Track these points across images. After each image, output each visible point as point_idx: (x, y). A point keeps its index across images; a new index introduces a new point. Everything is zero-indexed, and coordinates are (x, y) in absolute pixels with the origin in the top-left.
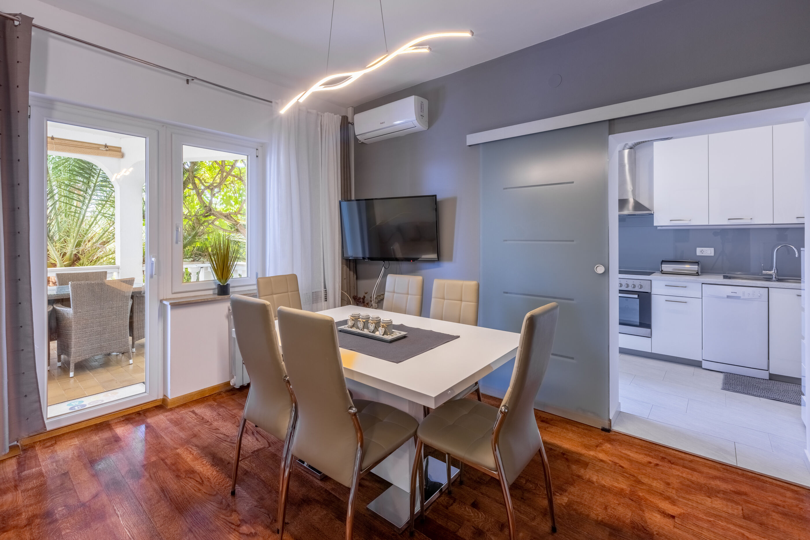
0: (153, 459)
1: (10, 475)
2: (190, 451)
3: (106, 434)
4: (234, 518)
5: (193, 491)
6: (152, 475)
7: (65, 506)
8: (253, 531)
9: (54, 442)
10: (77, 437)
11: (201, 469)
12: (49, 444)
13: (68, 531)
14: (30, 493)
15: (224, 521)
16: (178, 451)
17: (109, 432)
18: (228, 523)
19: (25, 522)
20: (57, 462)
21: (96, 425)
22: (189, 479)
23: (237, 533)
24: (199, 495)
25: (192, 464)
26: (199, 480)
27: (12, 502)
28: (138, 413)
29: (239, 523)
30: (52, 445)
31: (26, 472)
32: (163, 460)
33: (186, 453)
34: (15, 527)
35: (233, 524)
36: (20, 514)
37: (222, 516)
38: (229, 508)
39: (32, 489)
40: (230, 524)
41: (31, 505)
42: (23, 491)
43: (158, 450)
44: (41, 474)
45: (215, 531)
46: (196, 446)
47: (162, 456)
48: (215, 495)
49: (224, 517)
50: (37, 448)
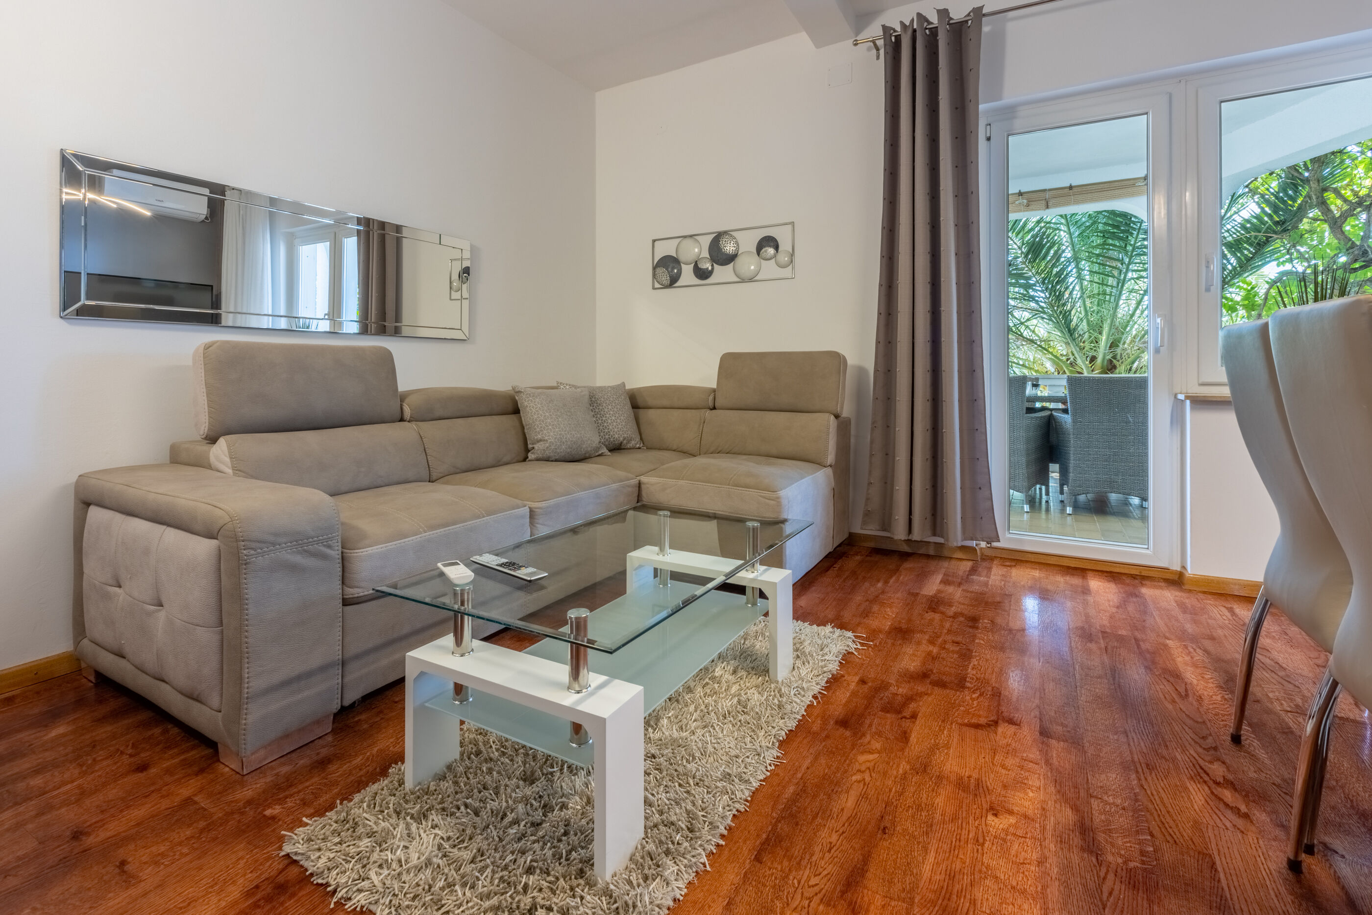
0: (1123, 632)
1: (961, 573)
2: (1190, 652)
3: (1076, 581)
4: (1218, 770)
5: (1162, 697)
6: (1109, 647)
7: (992, 621)
8: (1243, 808)
9: (1014, 564)
10: (1040, 570)
11: (1195, 682)
12: (1008, 564)
13: (982, 642)
14: (969, 595)
15: (1193, 760)
16: (1170, 643)
17: (1081, 580)
18: (1198, 767)
19: (951, 613)
20: (1005, 581)
21: (1069, 568)
22: (1163, 680)
23: (1206, 788)
24: (1170, 707)
25: (1181, 667)
26: (1182, 690)
27: (950, 594)
28: (1133, 577)
29: (1222, 780)
30: (1010, 566)
31: (975, 577)
32: (1136, 640)
33: (1180, 650)
34: (943, 613)
35: (1208, 774)
36: (952, 606)
37: (1192, 752)
38: (1212, 752)
39: (972, 592)
40: (1200, 771)
41: (963, 604)
42: (963, 590)
43: (1136, 627)
44: (986, 584)
45: (1166, 760)
46: (1206, 651)
47: (1138, 635)
48: (1197, 722)
49: (1195, 755)
50: (995, 562)
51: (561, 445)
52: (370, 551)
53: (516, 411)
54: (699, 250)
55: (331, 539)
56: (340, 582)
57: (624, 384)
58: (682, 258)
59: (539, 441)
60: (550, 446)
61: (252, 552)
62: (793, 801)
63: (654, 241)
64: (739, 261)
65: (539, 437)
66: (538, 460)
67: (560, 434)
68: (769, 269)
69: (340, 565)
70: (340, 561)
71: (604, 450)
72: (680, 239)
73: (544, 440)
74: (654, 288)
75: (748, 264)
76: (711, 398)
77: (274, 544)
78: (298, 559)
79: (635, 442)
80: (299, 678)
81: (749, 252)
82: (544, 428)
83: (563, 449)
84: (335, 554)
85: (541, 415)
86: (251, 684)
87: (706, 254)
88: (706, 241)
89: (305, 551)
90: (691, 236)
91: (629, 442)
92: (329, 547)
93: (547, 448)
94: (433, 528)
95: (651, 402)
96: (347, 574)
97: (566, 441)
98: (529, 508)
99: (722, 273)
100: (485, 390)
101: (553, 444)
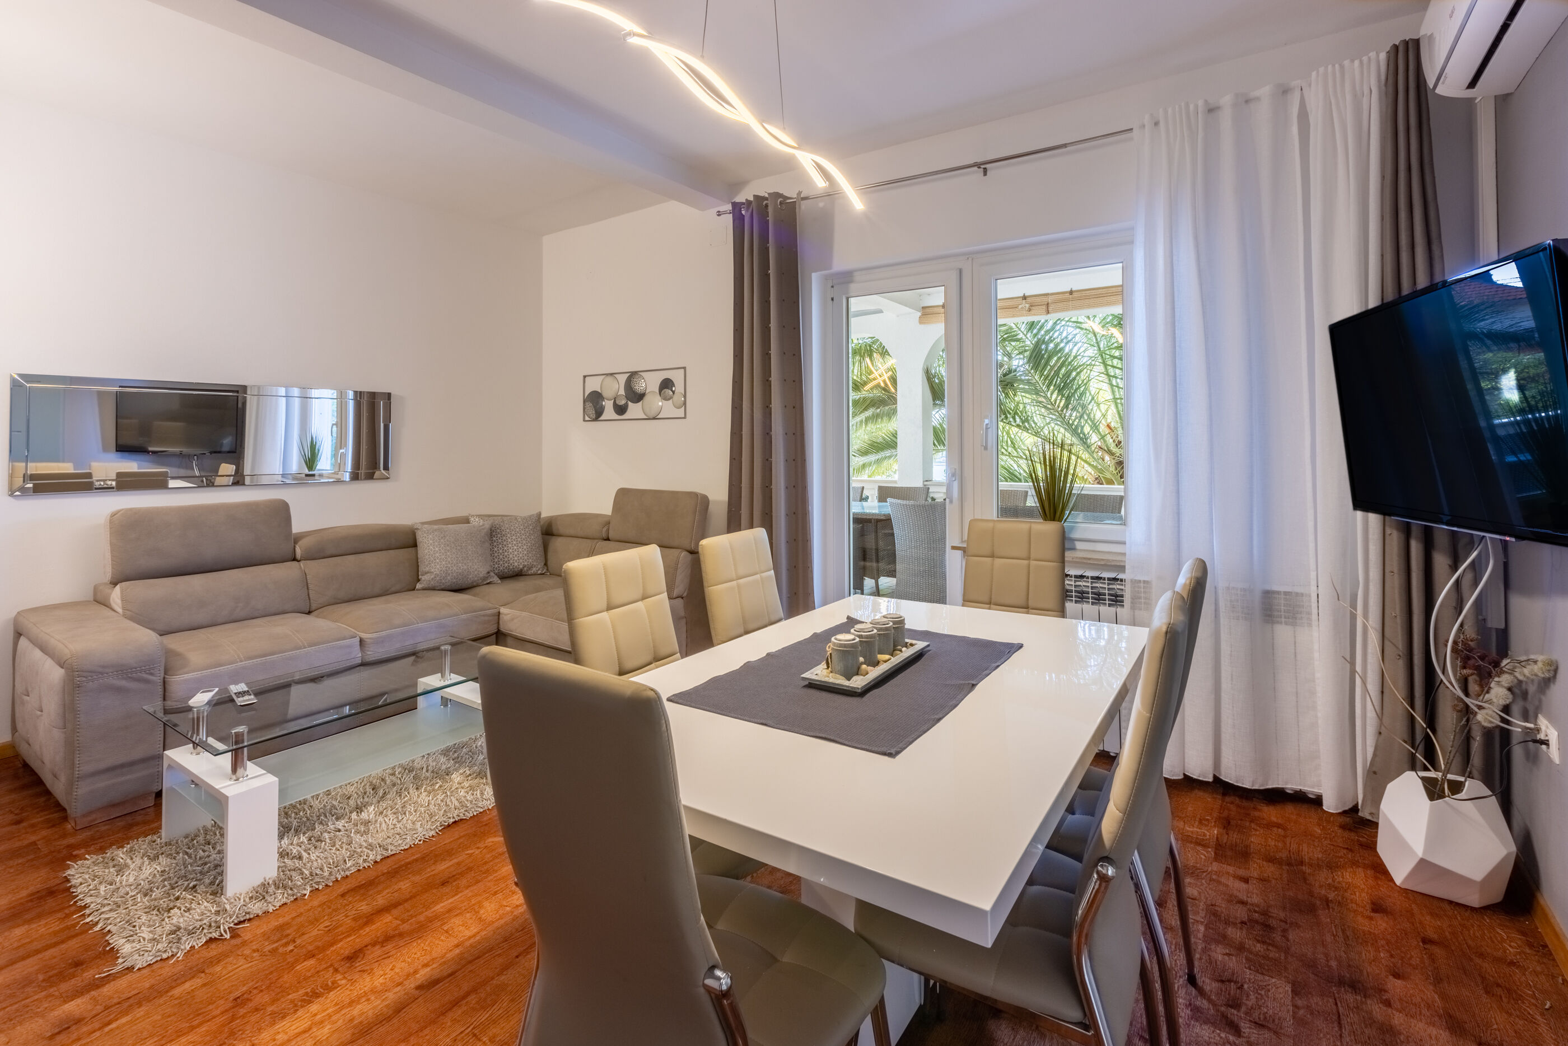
51: (446, 576)
52: (186, 676)
53: (415, 545)
54: (616, 388)
55: (153, 669)
56: (162, 699)
57: (539, 514)
58: (605, 394)
59: (426, 573)
60: (435, 577)
61: (84, 679)
63: (585, 377)
64: (646, 399)
65: (427, 569)
66: (424, 589)
68: (668, 408)
69: (162, 687)
70: (162, 684)
71: (496, 579)
72: (604, 376)
73: (431, 572)
74: (584, 420)
75: (654, 402)
76: (605, 529)
77: (102, 673)
78: (123, 683)
79: (539, 567)
80: (122, 766)
81: (653, 392)
82: (432, 562)
83: (449, 581)
84: (158, 679)
85: (431, 550)
86: (81, 769)
87: (622, 392)
88: (623, 379)
89: (130, 678)
90: (612, 374)
91: (530, 568)
92: (152, 674)
93: (432, 579)
94: (250, 658)
95: (562, 530)
96: (167, 694)
97: (452, 573)
98: (360, 638)
99: (634, 410)
100: (388, 526)
101: (438, 575)
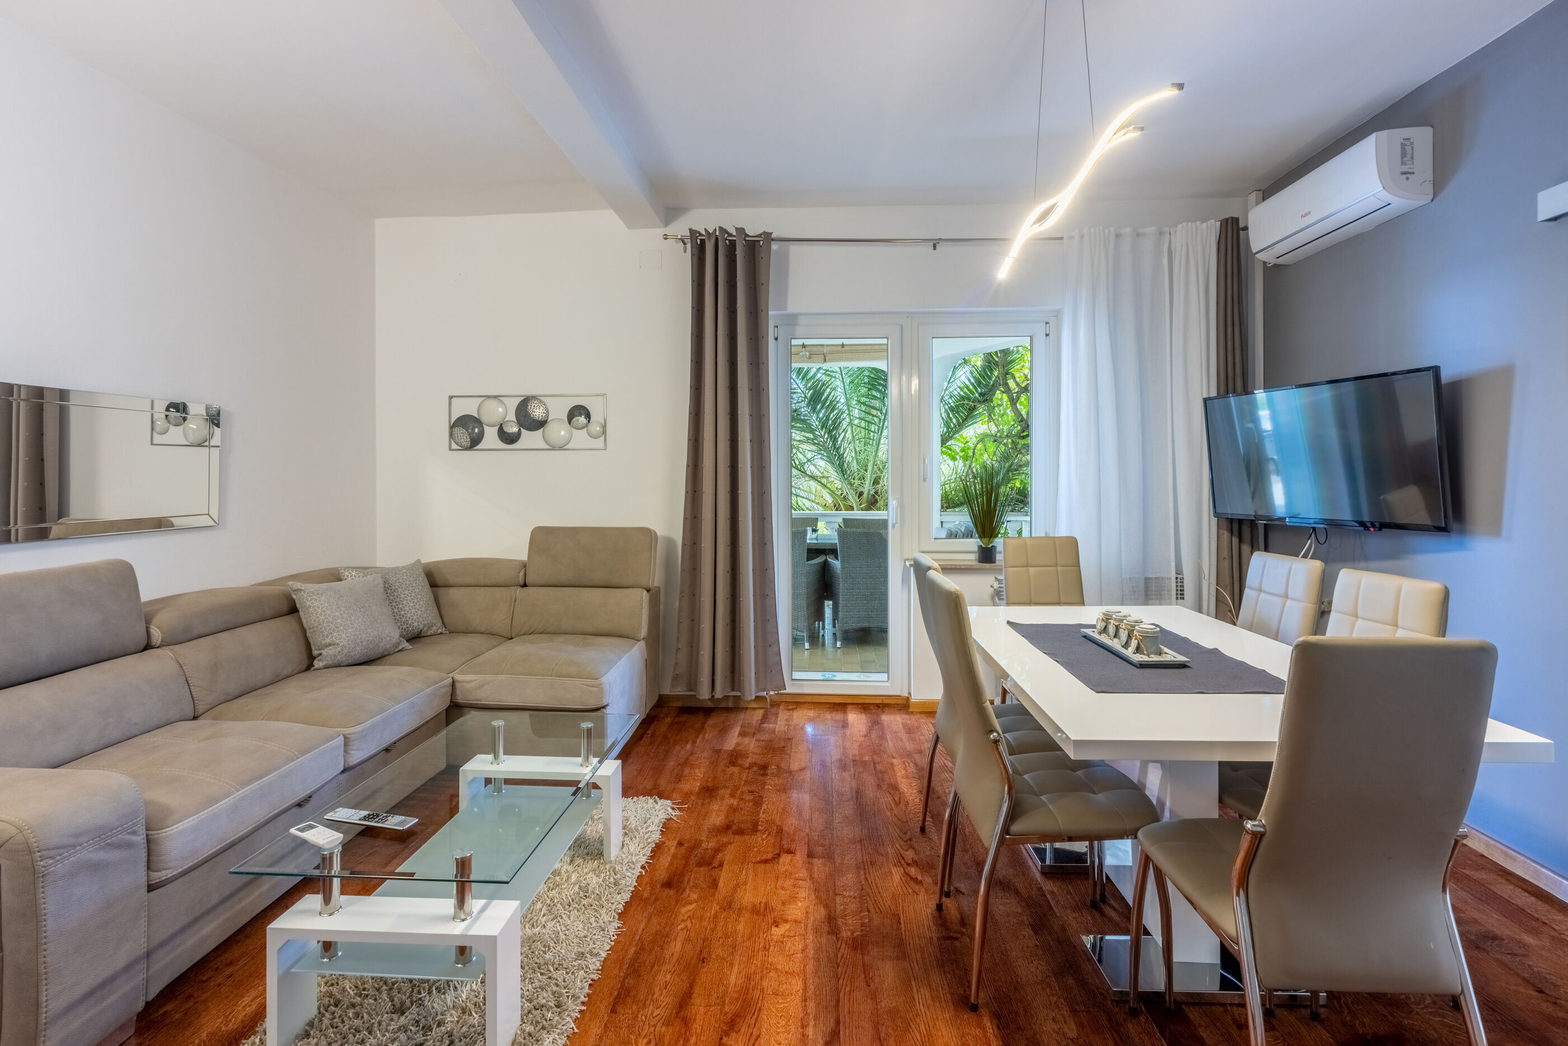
0: (866, 758)
1: (754, 723)
2: (906, 767)
3: (838, 716)
4: (910, 855)
5: (885, 807)
6: (856, 774)
7: (777, 766)
8: (920, 878)
9: (795, 707)
10: (814, 710)
11: (906, 790)
12: (791, 707)
13: (770, 787)
14: (760, 744)
15: (897, 851)
16: (894, 761)
17: (842, 715)
18: (899, 855)
19: (747, 765)
20: (789, 725)
21: (835, 704)
22: (887, 794)
23: (902, 869)
24: (889, 814)
25: (900, 780)
26: (897, 799)
27: (746, 745)
28: (878, 705)
29: (910, 861)
30: (792, 710)
31: (765, 725)
32: (874, 763)
33: (900, 766)
34: (741, 766)
35: (904, 859)
36: (747, 757)
37: (898, 846)
38: (909, 842)
39: (763, 741)
40: (900, 858)
41: (756, 754)
42: (757, 740)
43: (875, 751)
44: (774, 731)
45: (882, 855)
46: (915, 764)
47: (876, 759)
48: (903, 822)
49: (899, 847)
50: (781, 708)
51: (355, 647)
52: (181, 826)
53: (293, 610)
54: (501, 413)
55: (135, 825)
56: (146, 868)
57: (419, 561)
58: (484, 419)
59: (327, 646)
60: (342, 650)
61: (50, 861)
62: (635, 959)
63: (451, 398)
64: (549, 428)
65: (328, 641)
66: (326, 667)
67: (354, 635)
68: (580, 438)
69: (146, 850)
70: (145, 845)
71: (405, 644)
72: (483, 399)
73: (334, 644)
74: (451, 449)
75: (558, 431)
76: (522, 574)
77: (74, 846)
78: (102, 855)
79: (438, 627)
80: (102, 985)
81: (559, 420)
82: (334, 630)
83: (359, 652)
84: (140, 839)
85: (329, 616)
86: (50, 1007)
87: (512, 418)
88: (513, 404)
89: (108, 845)
90: (495, 397)
91: (430, 628)
92: (134, 833)
93: (339, 652)
94: (245, 784)
95: (452, 580)
96: (153, 858)
97: (362, 642)
98: (343, 735)
99: (531, 439)
101: (346, 647)
